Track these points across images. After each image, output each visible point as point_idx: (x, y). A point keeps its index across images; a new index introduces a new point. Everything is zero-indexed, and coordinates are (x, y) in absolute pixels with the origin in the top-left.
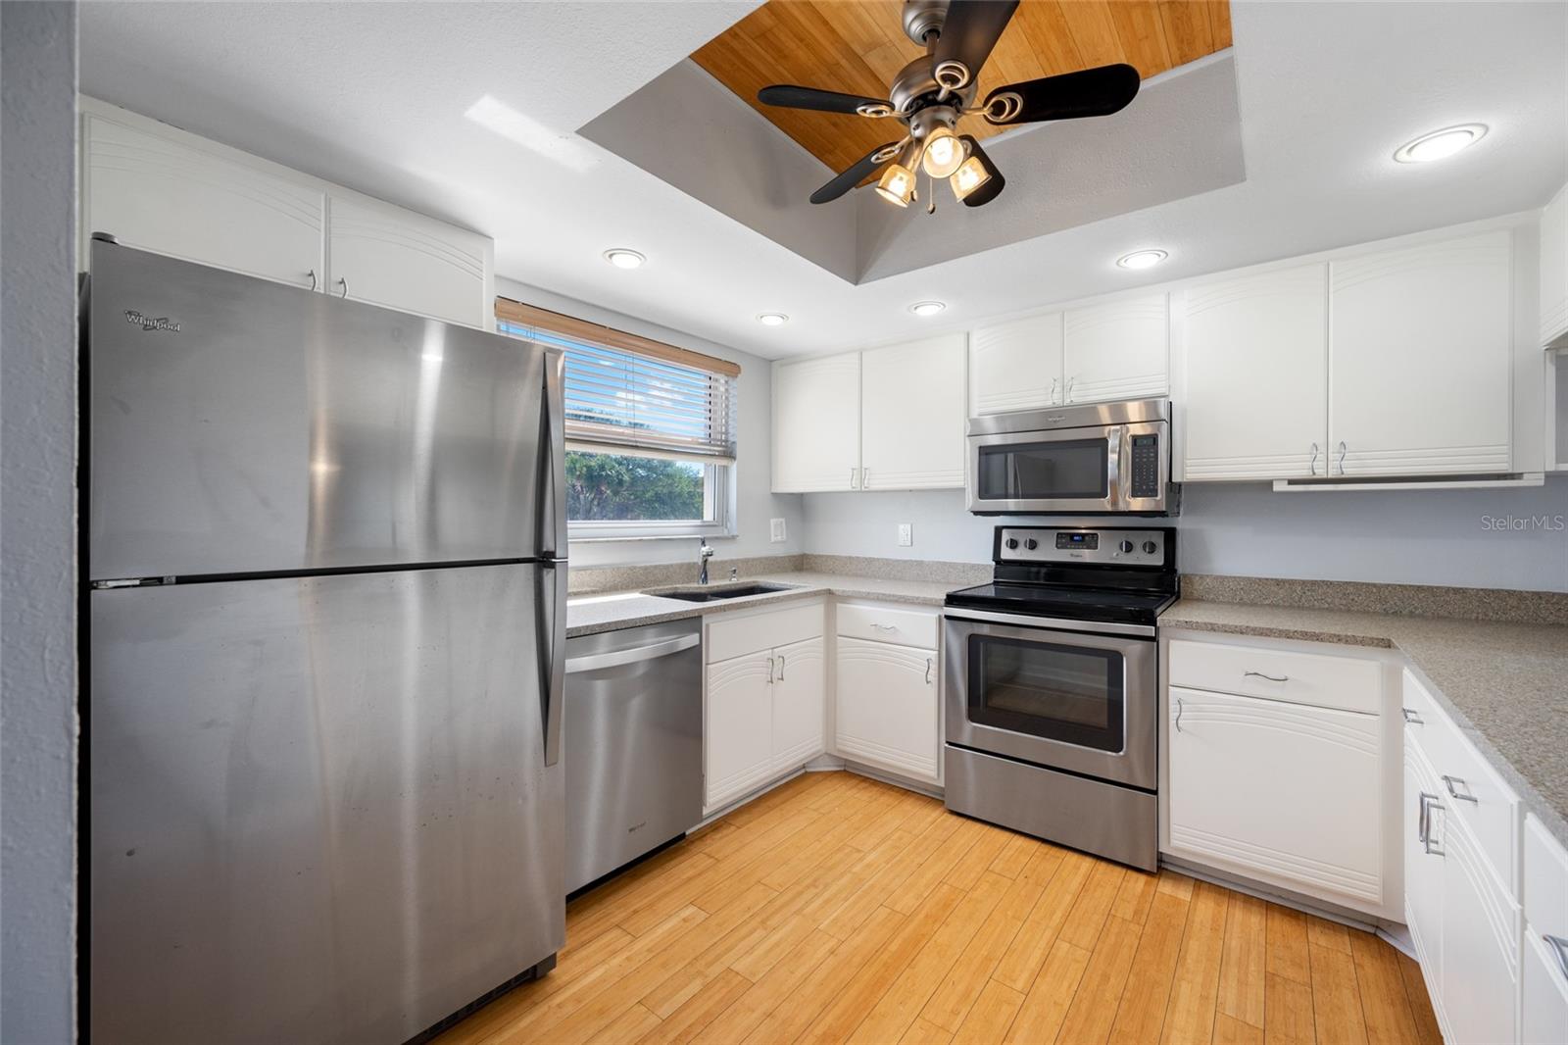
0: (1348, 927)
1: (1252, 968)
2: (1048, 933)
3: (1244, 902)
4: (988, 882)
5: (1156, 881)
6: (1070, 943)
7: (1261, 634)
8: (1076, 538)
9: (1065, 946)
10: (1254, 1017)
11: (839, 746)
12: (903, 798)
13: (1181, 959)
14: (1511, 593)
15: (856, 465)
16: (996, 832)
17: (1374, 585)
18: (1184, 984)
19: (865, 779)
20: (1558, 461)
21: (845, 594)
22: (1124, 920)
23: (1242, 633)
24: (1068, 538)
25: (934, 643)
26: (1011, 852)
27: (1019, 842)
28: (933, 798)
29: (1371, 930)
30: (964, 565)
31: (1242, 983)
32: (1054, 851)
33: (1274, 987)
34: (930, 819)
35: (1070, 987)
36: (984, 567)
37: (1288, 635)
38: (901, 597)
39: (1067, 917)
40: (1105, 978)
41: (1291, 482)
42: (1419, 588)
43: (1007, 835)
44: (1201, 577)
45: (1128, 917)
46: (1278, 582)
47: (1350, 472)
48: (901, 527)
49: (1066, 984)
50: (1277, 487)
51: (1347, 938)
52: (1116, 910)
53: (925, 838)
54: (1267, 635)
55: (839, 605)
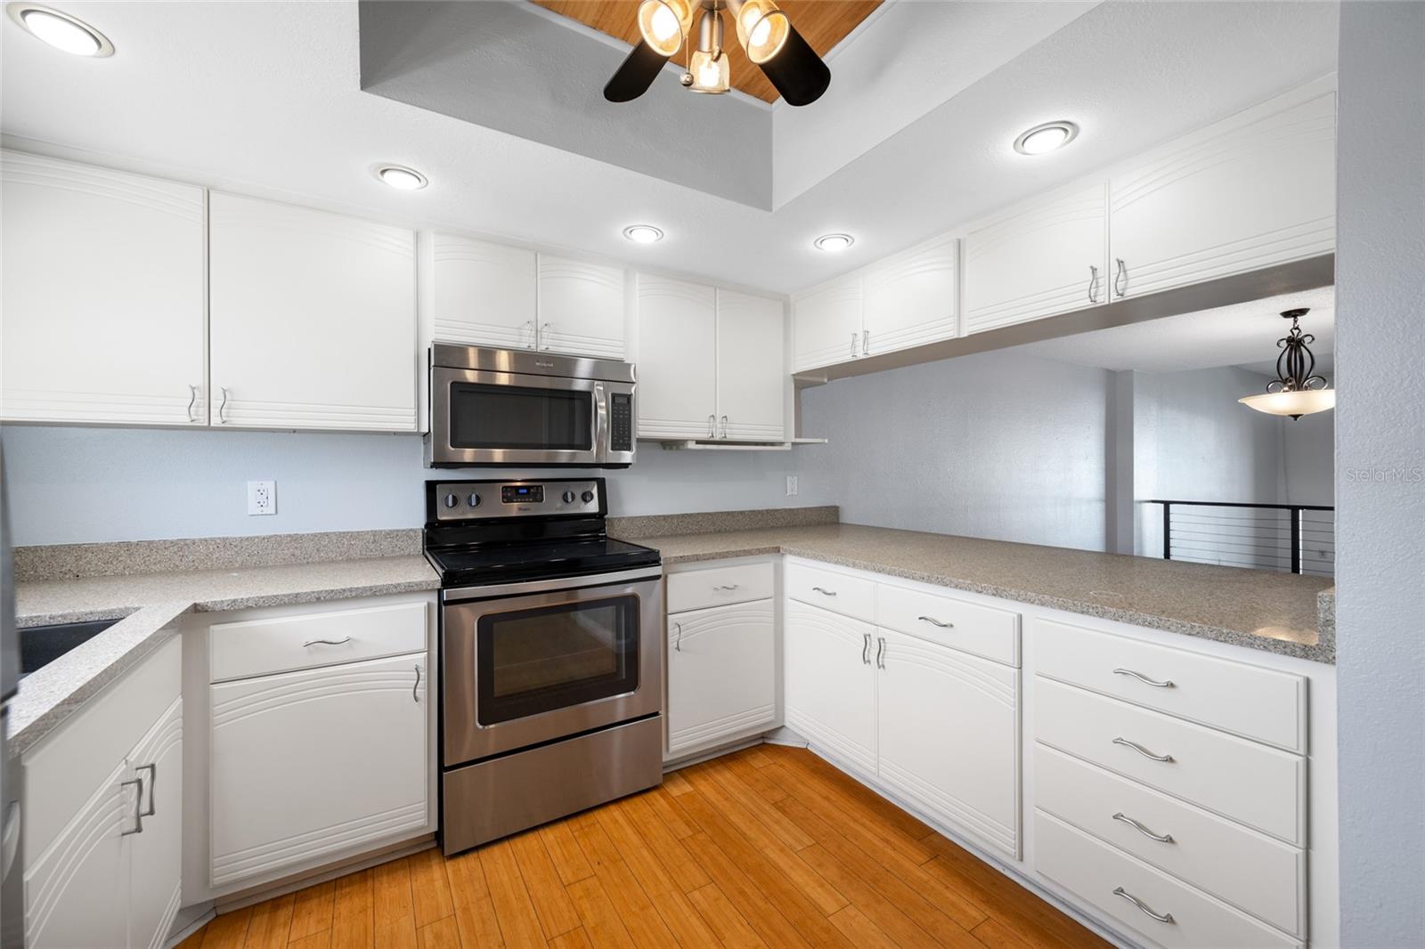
0: (754, 746)
1: (767, 808)
2: (676, 895)
3: (711, 767)
4: (580, 898)
5: (663, 790)
6: (695, 889)
7: (724, 557)
8: (521, 491)
9: (697, 894)
10: (808, 841)
11: (217, 880)
12: (370, 883)
13: (744, 835)
14: (759, 512)
15: (200, 381)
16: (519, 843)
17: (710, 514)
18: (765, 850)
19: (276, 904)
20: (796, 437)
21: (218, 608)
22: (690, 837)
23: (713, 558)
24: (511, 493)
25: (422, 644)
26: (558, 851)
27: (549, 835)
28: (407, 857)
29: (761, 742)
30: (374, 533)
31: (777, 822)
32: (584, 821)
33: (786, 812)
34: (439, 884)
35: (742, 925)
36: (407, 533)
37: (737, 554)
38: (365, 589)
39: (665, 869)
40: (742, 893)
41: (698, 442)
42: (728, 513)
43: (531, 841)
44: (620, 519)
45: (690, 833)
46: (665, 518)
47: (730, 437)
48: (252, 486)
49: (738, 926)
50: (692, 446)
51: (760, 753)
52: (679, 834)
53: (466, 910)
54: (727, 557)
55: (212, 627)
